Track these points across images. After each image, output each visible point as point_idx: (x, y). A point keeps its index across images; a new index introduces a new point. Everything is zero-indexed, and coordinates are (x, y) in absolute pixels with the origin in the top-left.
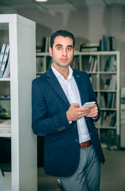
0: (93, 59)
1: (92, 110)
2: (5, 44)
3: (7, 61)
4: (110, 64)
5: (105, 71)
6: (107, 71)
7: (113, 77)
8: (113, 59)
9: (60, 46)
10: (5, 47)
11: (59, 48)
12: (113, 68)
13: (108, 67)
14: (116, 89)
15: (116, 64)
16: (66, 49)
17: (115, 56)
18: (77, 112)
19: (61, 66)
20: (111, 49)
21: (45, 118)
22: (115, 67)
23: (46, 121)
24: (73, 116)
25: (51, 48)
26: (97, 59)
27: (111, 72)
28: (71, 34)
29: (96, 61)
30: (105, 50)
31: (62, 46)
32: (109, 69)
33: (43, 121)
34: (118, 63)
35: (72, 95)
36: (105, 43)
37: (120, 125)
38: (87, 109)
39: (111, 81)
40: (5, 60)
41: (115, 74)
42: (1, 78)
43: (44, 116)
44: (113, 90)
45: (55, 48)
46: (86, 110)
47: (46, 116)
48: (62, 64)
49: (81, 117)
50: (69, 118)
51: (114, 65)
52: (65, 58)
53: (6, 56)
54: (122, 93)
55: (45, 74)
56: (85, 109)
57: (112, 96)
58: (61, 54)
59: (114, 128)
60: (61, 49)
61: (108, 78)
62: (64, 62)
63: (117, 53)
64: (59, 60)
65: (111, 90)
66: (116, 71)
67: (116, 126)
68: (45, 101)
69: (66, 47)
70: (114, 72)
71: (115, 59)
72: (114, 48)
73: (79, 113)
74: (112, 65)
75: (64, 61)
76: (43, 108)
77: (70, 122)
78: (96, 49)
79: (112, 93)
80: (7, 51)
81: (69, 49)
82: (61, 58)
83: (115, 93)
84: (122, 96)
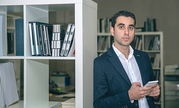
0: (138, 39)
1: (154, 89)
2: (71, 24)
3: (72, 41)
4: (154, 43)
5: (149, 50)
6: (151, 50)
7: (157, 55)
8: (157, 39)
9: (122, 25)
10: (70, 26)
11: (121, 27)
12: (157, 48)
13: (152, 46)
14: (160, 67)
15: (160, 44)
16: (128, 28)
17: (159, 36)
18: (140, 91)
19: (123, 45)
20: (155, 30)
21: (106, 96)
22: (159, 46)
23: (108, 100)
24: (135, 95)
25: (113, 28)
26: (142, 39)
27: (155, 51)
28: (133, 14)
29: (141, 41)
30: (149, 30)
31: (124, 25)
32: (153, 48)
33: (104, 99)
34: (161, 42)
35: (133, 74)
36: (149, 24)
37: (164, 101)
38: (150, 88)
39: (155, 59)
40: (70, 40)
41: (159, 53)
42: (66, 56)
43: (105, 94)
44: (158, 68)
45: (117, 27)
46: (149, 90)
47: (107, 95)
48: (124, 43)
49: (143, 97)
50: (131, 98)
51: (157, 45)
52: (127, 37)
53: (71, 35)
54: (166, 71)
55: (106, 52)
56: (147, 88)
57: (156, 74)
58: (123, 32)
59: (159, 103)
60: (123, 28)
61: (152, 56)
62: (126, 41)
63: (161, 33)
64: (121, 39)
65: (155, 67)
66: (160, 50)
67: (161, 102)
68: (106, 79)
69: (128, 26)
70: (158, 51)
71: (159, 39)
72: (157, 29)
73: (142, 92)
74: (156, 44)
75: (126, 39)
76: (105, 86)
77: (132, 102)
78: (141, 30)
79: (156, 70)
80: (72, 31)
81: (130, 28)
82: (123, 37)
83: (159, 70)
84: (166, 74)
